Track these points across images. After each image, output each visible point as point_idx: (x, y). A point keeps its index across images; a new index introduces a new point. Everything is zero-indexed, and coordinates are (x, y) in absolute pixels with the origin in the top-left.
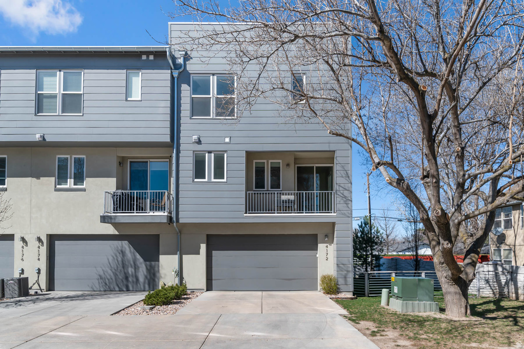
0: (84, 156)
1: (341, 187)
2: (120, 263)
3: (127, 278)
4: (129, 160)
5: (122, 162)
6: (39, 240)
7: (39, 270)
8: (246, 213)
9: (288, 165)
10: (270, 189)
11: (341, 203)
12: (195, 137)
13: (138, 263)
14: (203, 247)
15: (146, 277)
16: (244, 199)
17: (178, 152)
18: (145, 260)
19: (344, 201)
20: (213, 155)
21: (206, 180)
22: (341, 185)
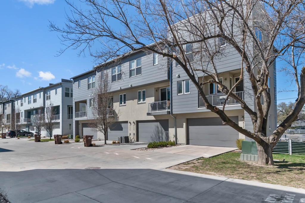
0: (145, 90)
1: (247, 88)
2: (157, 131)
3: (159, 138)
4: (160, 89)
5: (157, 90)
6: (134, 122)
7: (134, 134)
8: (199, 107)
9: (226, 79)
10: (217, 93)
11: (247, 97)
12: (177, 75)
13: (163, 132)
14: (185, 124)
15: (165, 138)
16: (198, 101)
17: (172, 83)
18: (165, 131)
19: (249, 97)
20: (185, 81)
21: (182, 94)
22: (247, 87)
